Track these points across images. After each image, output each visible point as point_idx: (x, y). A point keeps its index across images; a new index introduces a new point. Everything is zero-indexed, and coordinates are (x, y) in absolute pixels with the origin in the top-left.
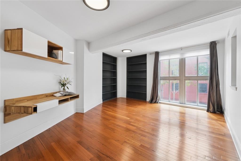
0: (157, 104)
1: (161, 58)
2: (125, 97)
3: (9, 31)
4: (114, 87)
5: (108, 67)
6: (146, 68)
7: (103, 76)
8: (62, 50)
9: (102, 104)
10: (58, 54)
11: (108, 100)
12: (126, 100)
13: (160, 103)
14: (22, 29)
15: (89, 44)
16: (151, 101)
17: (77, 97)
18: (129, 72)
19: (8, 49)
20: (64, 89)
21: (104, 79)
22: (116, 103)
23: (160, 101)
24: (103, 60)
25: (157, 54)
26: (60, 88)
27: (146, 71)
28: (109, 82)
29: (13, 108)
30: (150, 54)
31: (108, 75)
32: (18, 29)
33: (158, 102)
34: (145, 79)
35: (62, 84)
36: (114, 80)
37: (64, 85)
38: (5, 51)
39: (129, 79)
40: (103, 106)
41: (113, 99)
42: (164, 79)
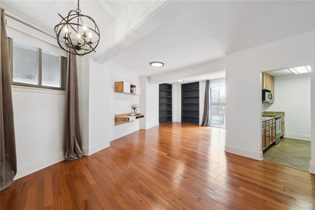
0: (208, 127)
1: (211, 85)
2: (180, 121)
3: (117, 83)
4: (170, 112)
5: (164, 94)
6: (199, 95)
7: (159, 102)
8: (135, 87)
9: (158, 126)
10: (133, 90)
11: (165, 123)
12: (181, 124)
13: (210, 126)
14: (123, 82)
15: (149, 78)
16: (203, 125)
17: (143, 116)
18: (184, 98)
19: (117, 91)
20: (135, 111)
21: (160, 105)
22: (172, 125)
23: (210, 125)
24: (159, 88)
25: (208, 82)
26: (132, 111)
27: (198, 97)
28: (164, 108)
29: (119, 118)
30: (202, 82)
31: (164, 101)
32: (121, 82)
33: (209, 125)
34: (198, 105)
35: (134, 108)
36: (170, 105)
37: (134, 109)
38: (115, 92)
39: (184, 105)
40: (159, 127)
41: (168, 123)
42: (215, 104)
